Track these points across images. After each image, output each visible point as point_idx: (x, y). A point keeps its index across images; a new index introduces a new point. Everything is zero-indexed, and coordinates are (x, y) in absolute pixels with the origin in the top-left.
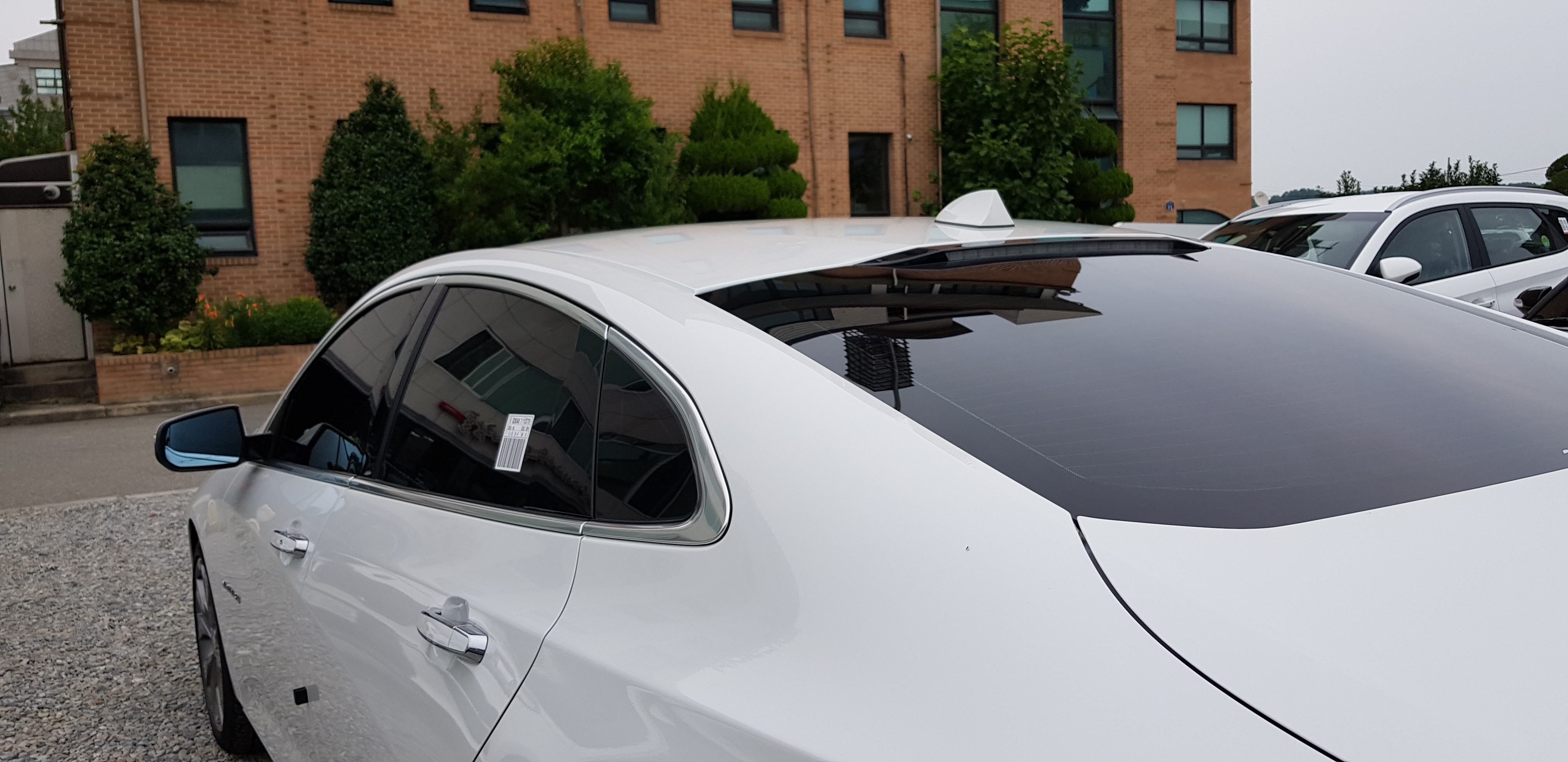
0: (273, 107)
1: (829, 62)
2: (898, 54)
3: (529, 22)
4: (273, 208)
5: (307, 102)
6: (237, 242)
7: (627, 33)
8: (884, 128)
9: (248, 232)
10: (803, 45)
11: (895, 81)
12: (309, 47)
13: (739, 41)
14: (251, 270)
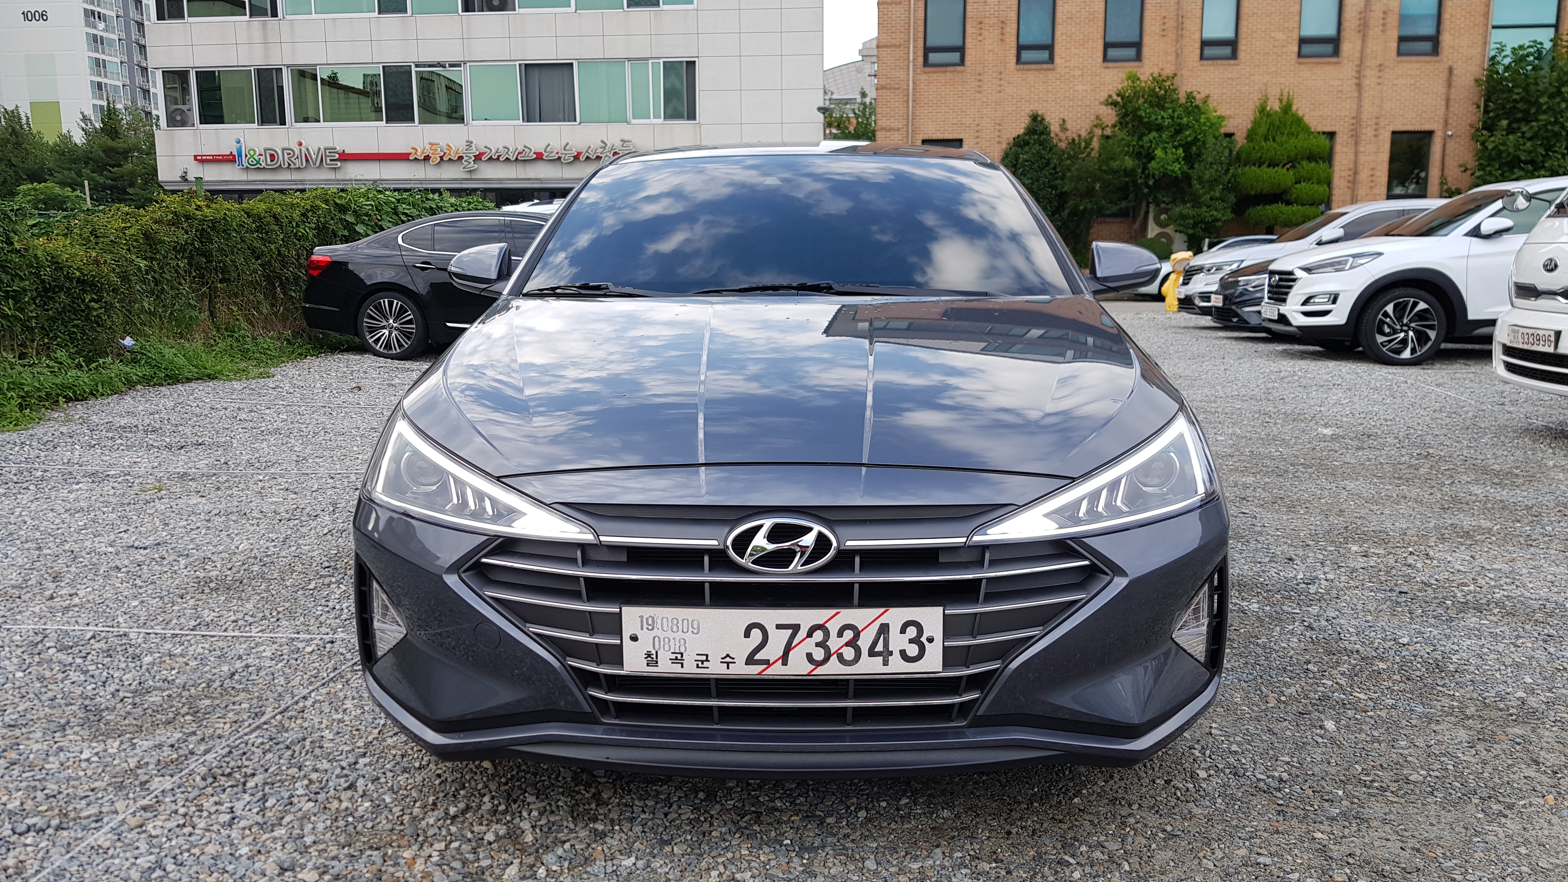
0: (978, 131)
1: (1379, 77)
2: (1447, 67)
3: (1142, 67)
5: (998, 127)
7: (1212, 69)
8: (1427, 127)
10: (1357, 66)
11: (1442, 89)
12: (1002, 94)
13: (1302, 67)
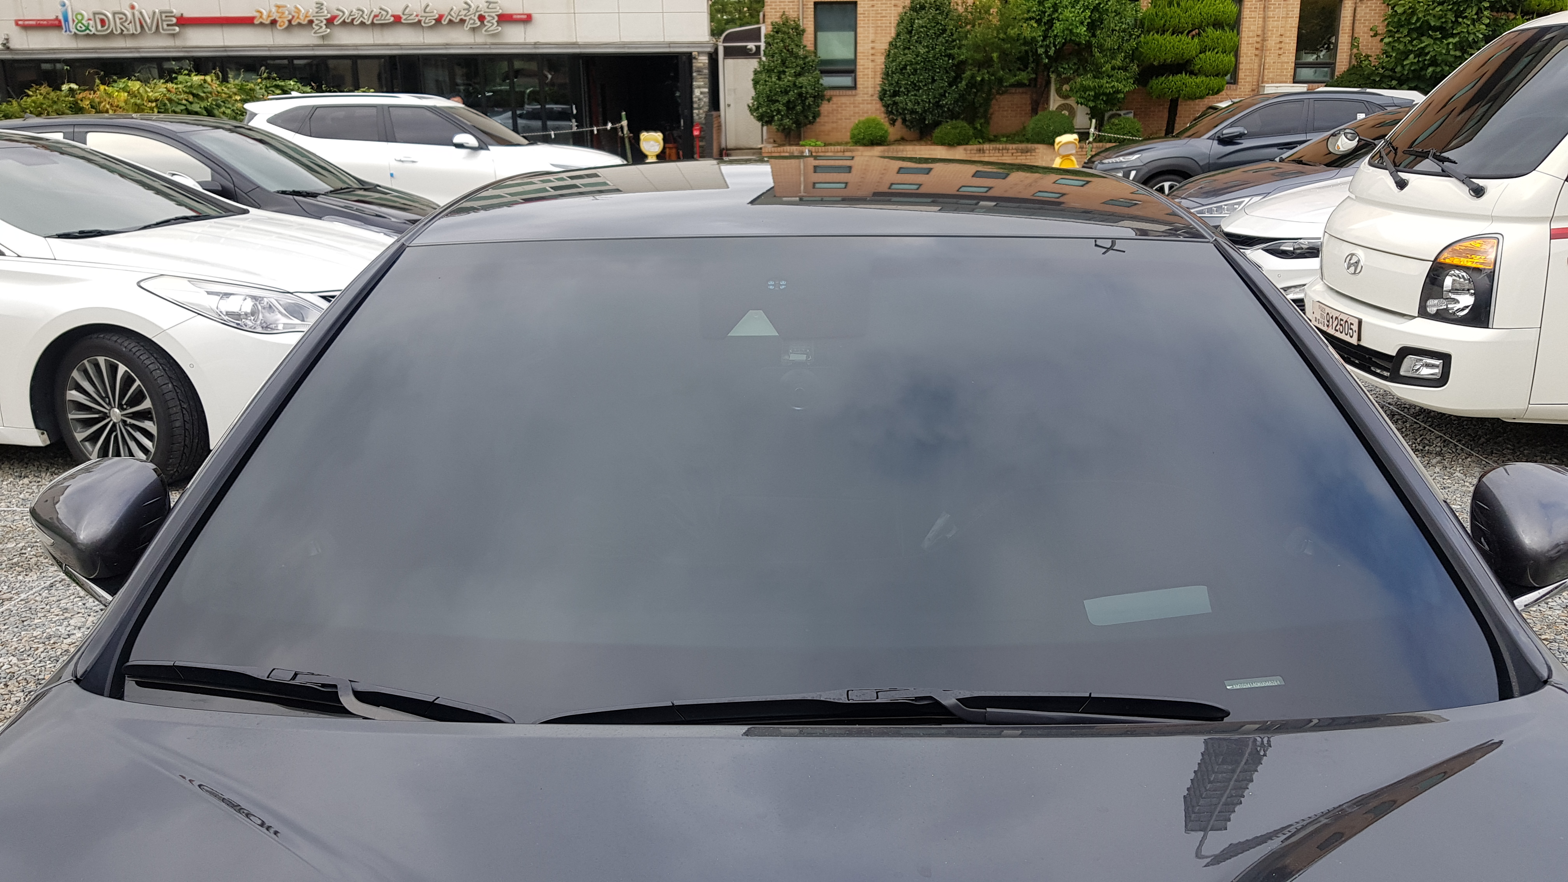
4: (868, 59)
6: (846, 81)
9: (853, 75)
14: (852, 99)
